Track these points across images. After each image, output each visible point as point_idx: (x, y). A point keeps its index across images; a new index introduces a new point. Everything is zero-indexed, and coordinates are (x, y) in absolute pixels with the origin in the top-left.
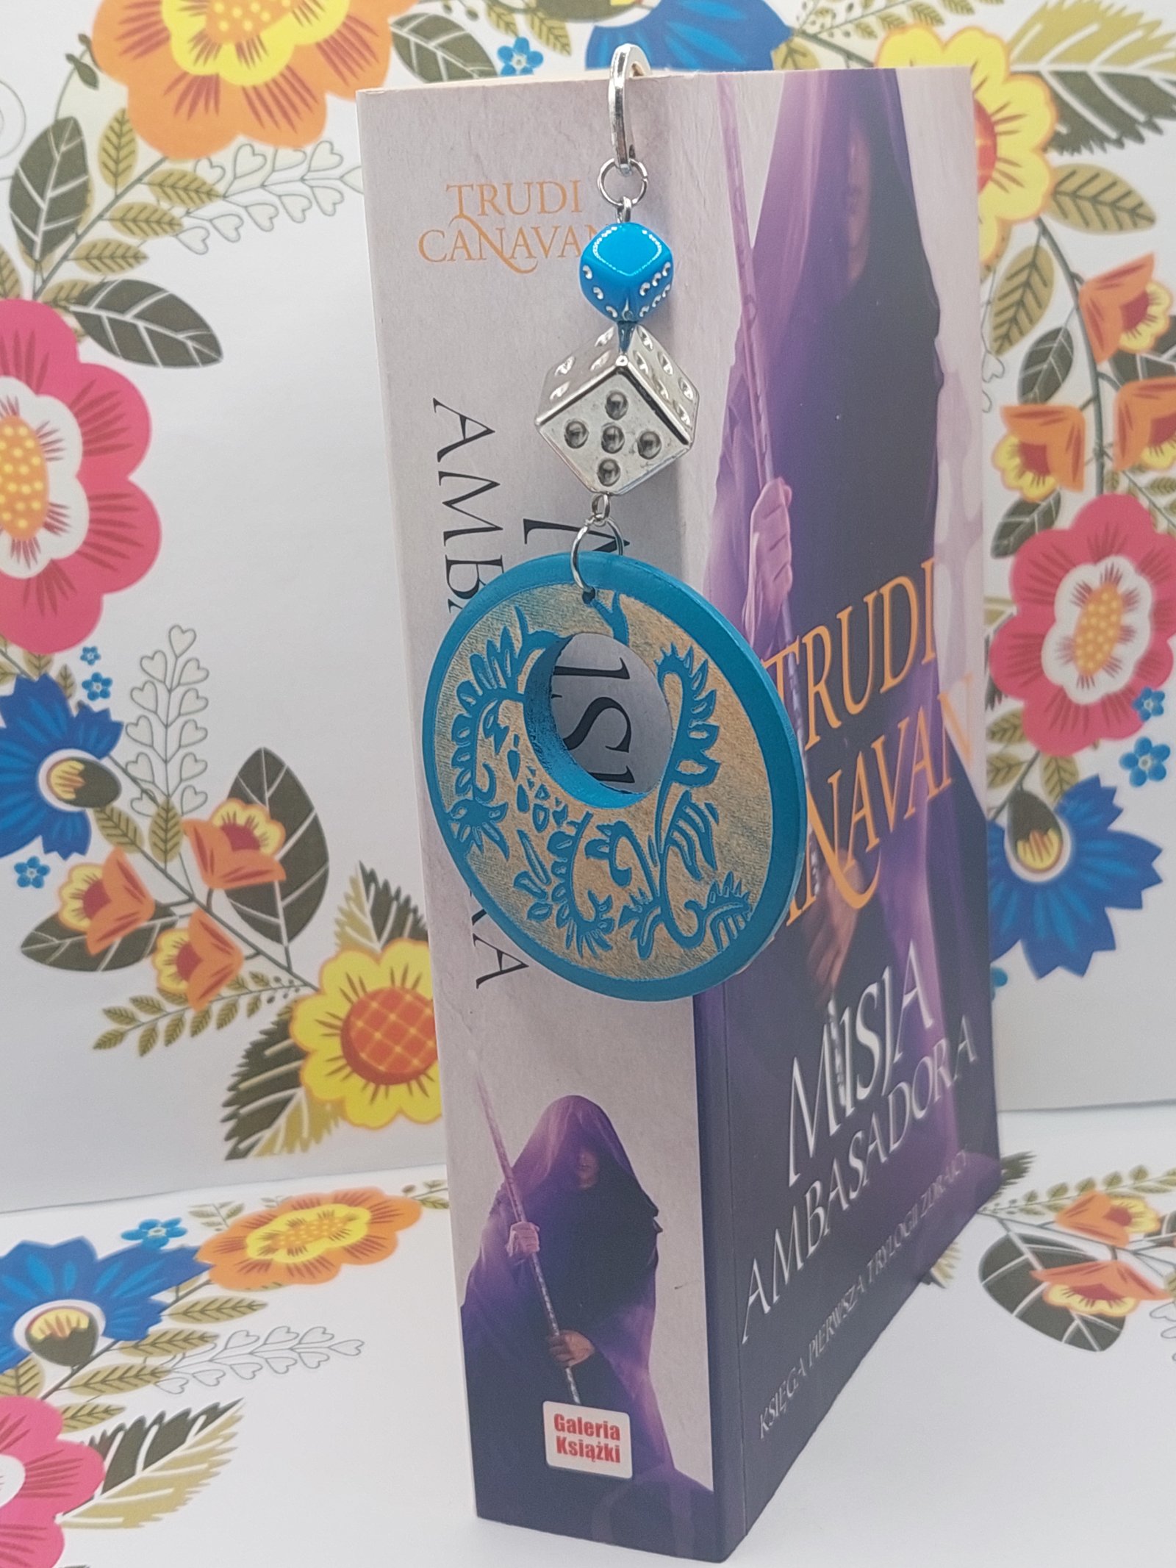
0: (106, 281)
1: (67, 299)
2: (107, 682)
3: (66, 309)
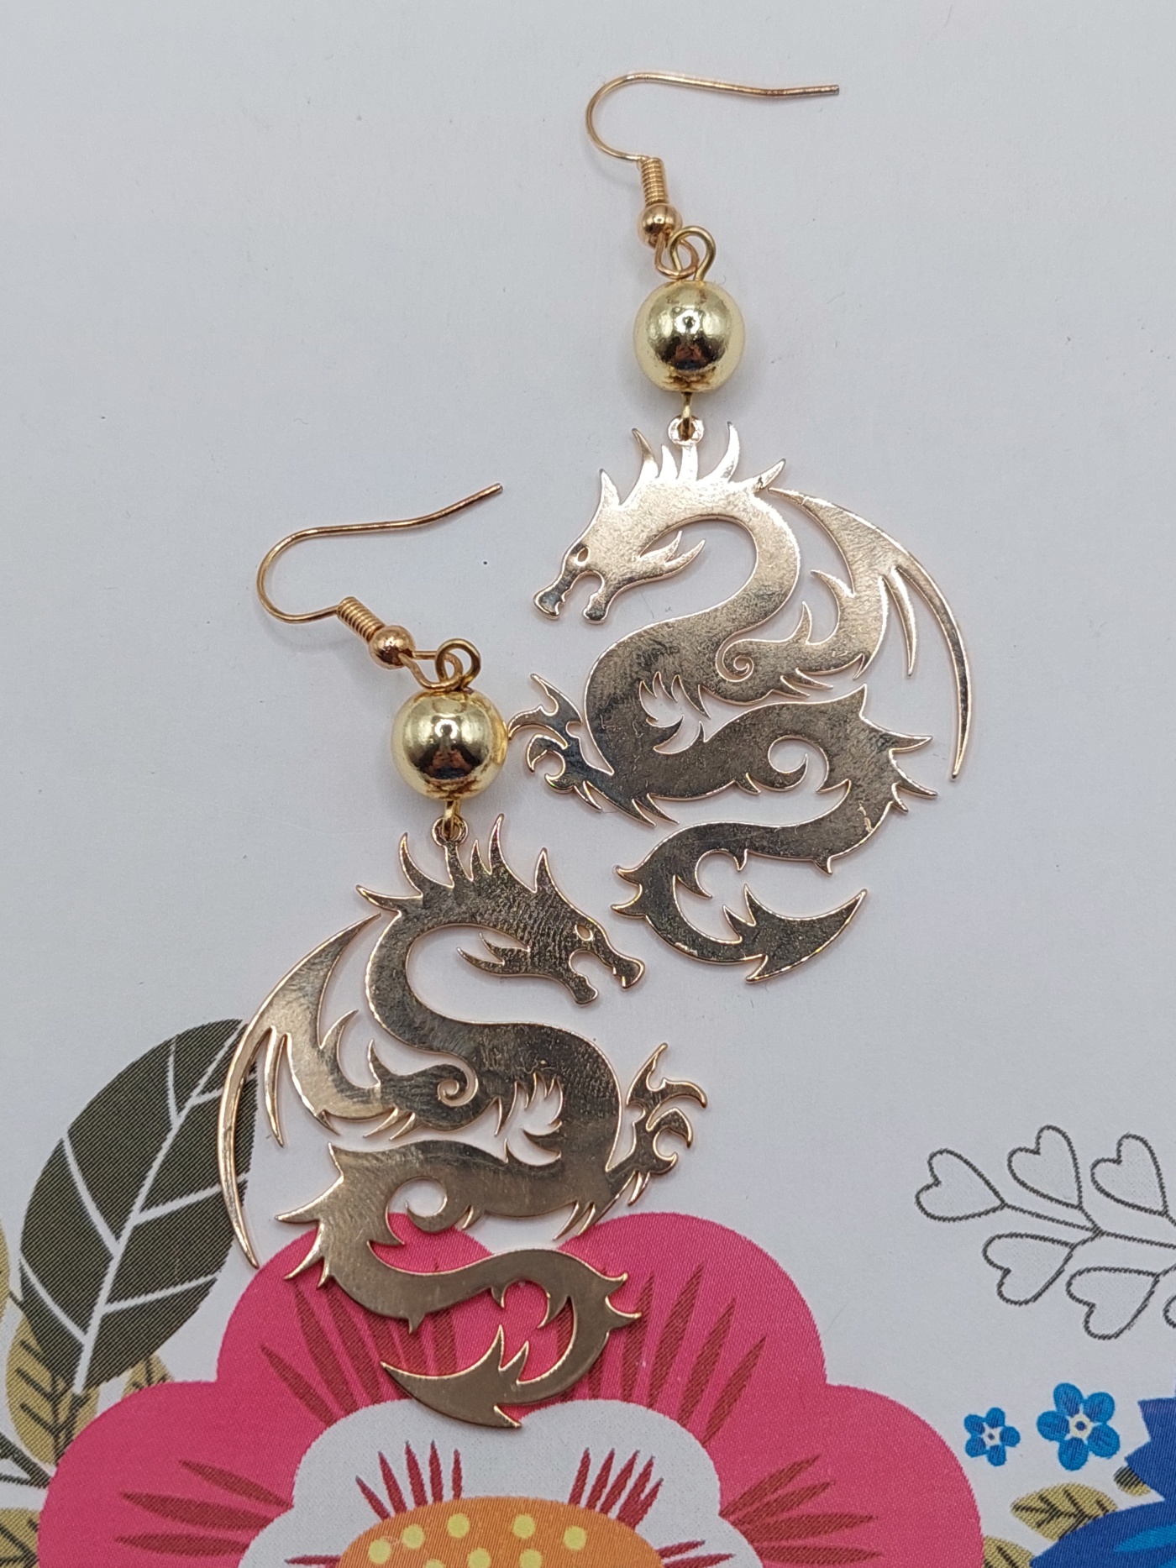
0: (20, 1297)
1: (54, 1399)
2: (1067, 1396)
3: (79, 1402)
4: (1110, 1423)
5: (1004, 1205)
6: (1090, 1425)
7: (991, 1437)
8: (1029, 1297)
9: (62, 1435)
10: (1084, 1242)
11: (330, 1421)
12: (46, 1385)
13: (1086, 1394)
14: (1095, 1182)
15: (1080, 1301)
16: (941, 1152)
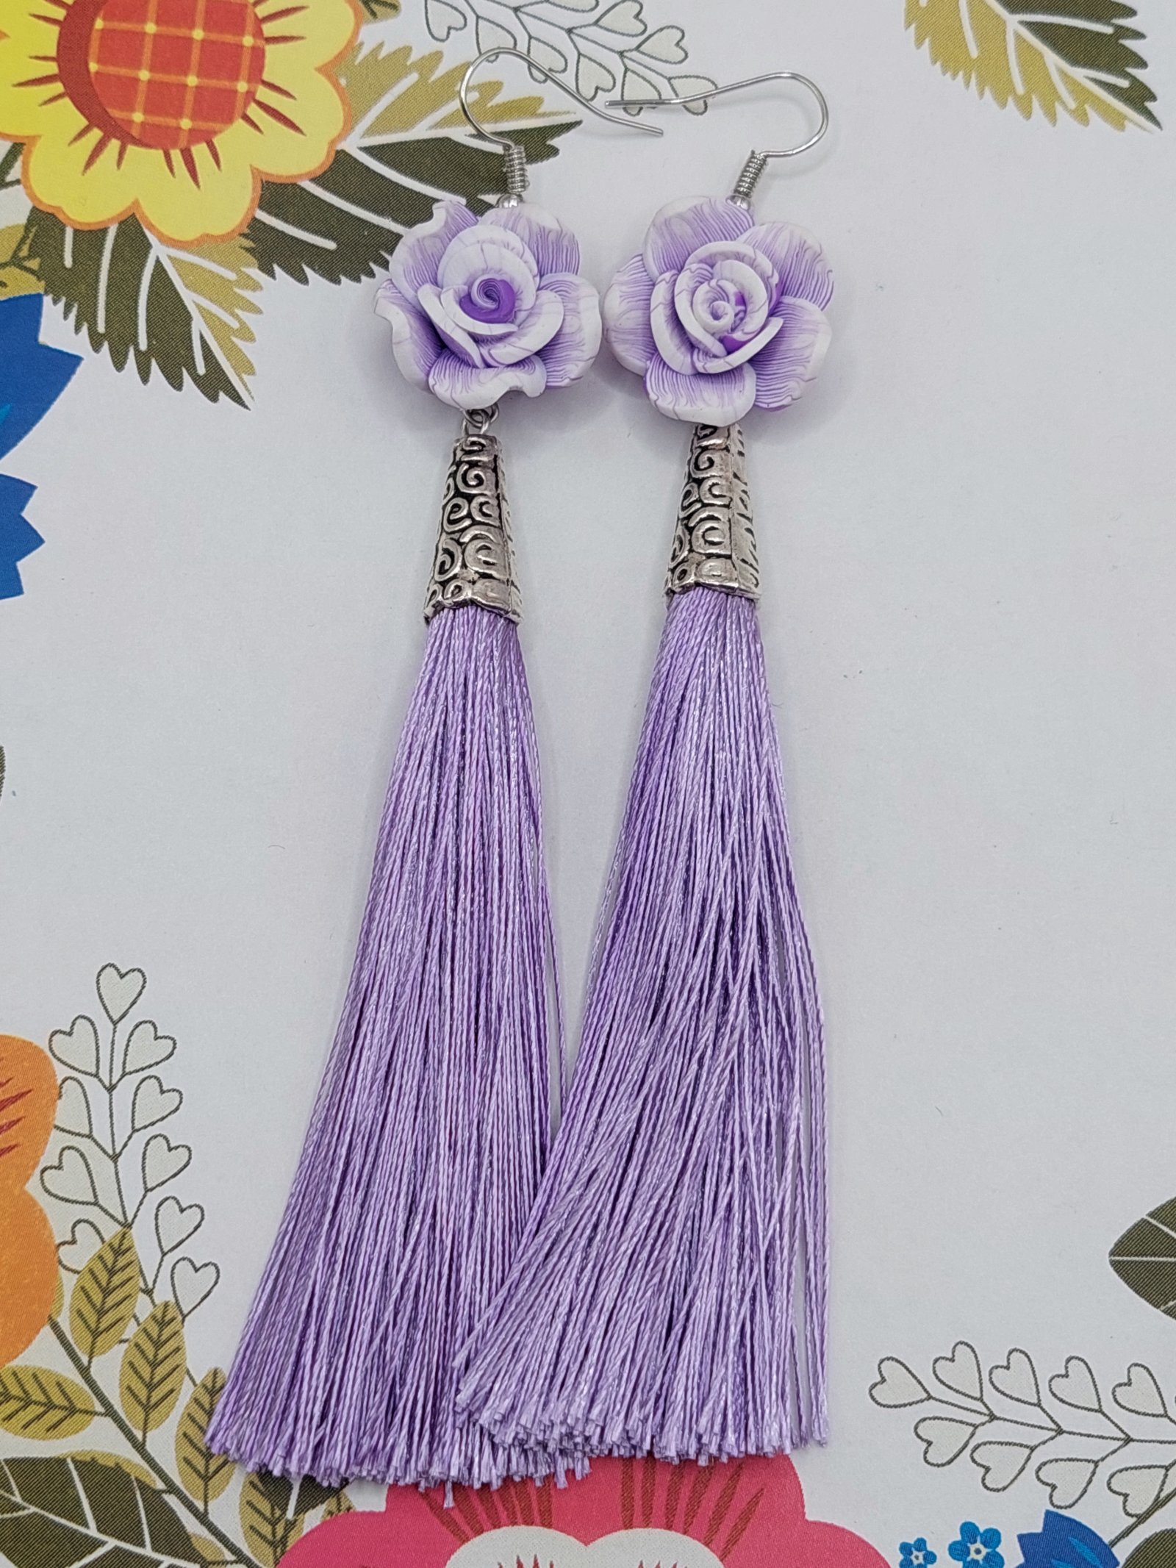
4: (998, 1550)
5: (930, 1397)
6: (984, 1551)
7: (917, 1558)
8: (944, 1461)
9: (279, 1550)
10: (983, 1424)
11: (465, 1540)
12: (268, 1514)
13: (982, 1530)
14: (992, 1383)
15: (979, 1465)
16: (888, 1359)
